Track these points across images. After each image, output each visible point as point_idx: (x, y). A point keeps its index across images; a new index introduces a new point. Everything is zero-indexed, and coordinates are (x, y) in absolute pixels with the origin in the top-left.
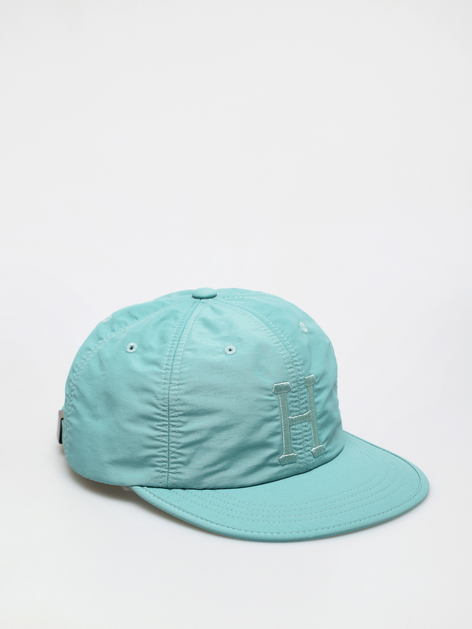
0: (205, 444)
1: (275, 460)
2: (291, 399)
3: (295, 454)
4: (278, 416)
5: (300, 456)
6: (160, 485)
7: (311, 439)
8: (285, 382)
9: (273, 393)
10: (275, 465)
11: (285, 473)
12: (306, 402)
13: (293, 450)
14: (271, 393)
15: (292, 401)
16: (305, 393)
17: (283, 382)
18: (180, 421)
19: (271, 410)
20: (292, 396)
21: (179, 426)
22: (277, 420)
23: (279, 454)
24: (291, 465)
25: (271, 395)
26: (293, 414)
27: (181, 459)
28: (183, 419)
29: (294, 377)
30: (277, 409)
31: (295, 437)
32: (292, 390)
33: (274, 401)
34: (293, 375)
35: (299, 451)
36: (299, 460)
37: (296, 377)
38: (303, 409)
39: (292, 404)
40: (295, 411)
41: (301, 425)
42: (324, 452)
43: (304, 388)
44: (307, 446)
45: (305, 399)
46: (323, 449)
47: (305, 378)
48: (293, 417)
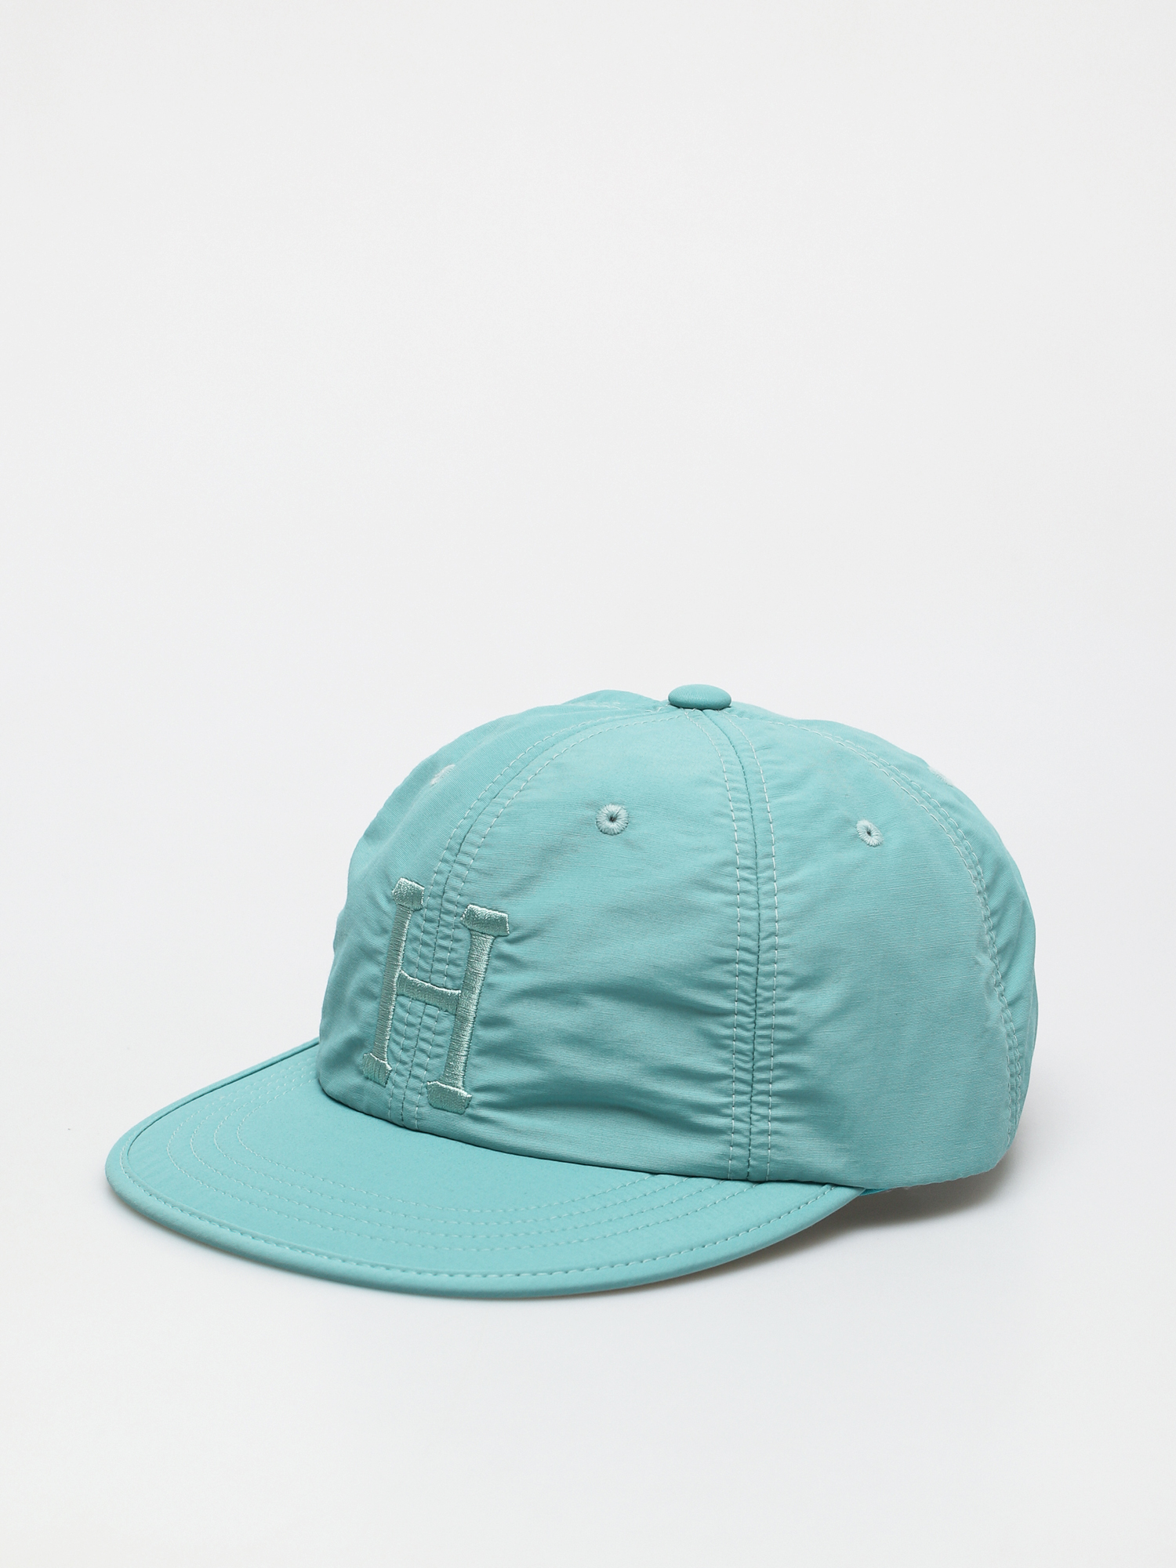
1: (359, 1058)
2: (417, 932)
3: (388, 1066)
4: (381, 953)
5: (395, 1077)
7: (438, 1056)
9: (392, 897)
11: (366, 1100)
12: (453, 963)
13: (390, 1056)
14: (390, 894)
15: (418, 939)
16: (458, 940)
20: (419, 927)
22: (378, 964)
23: (366, 1047)
24: (376, 1088)
25: (389, 900)
26: (412, 969)
29: (437, 883)
30: (386, 936)
31: (400, 1026)
32: (423, 912)
33: (386, 914)
34: (439, 877)
35: (398, 1065)
36: (389, 1084)
37: (441, 887)
38: (442, 975)
39: (415, 945)
40: (419, 967)
41: (423, 1008)
42: (469, 1111)
43: (457, 927)
44: (420, 1065)
45: (454, 955)
46: (467, 1103)
47: (470, 906)
48: (409, 977)
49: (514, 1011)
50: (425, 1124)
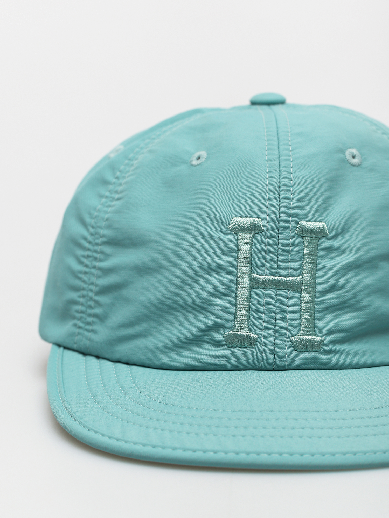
0: (125, 292)
1: (218, 336)
2: (261, 246)
3: (253, 335)
4: (229, 266)
5: (263, 340)
6: (75, 346)
7: (294, 320)
8: (254, 217)
9: (228, 230)
10: (218, 344)
11: (233, 361)
12: (294, 259)
13: (253, 328)
14: (226, 229)
15: (262, 251)
16: (295, 245)
17: (252, 217)
18: (102, 252)
19: (219, 255)
20: (263, 243)
21: (101, 260)
22: (228, 273)
23: (225, 328)
24: (244, 351)
25: (225, 233)
26: (261, 270)
27: (98, 311)
28: (107, 249)
29: (272, 213)
30: (231, 255)
31: (259, 308)
32: (264, 233)
33: (228, 241)
34: (272, 209)
35: (263, 332)
36: (258, 345)
37: (277, 215)
38: (286, 269)
39: (261, 255)
40: (266, 268)
41: (275, 292)
42: (325, 348)
43: (293, 237)
44: (282, 328)
45: (293, 255)
46: (321, 343)
47: (301, 222)
48: (260, 277)
49: (344, 280)
50: (294, 363)
